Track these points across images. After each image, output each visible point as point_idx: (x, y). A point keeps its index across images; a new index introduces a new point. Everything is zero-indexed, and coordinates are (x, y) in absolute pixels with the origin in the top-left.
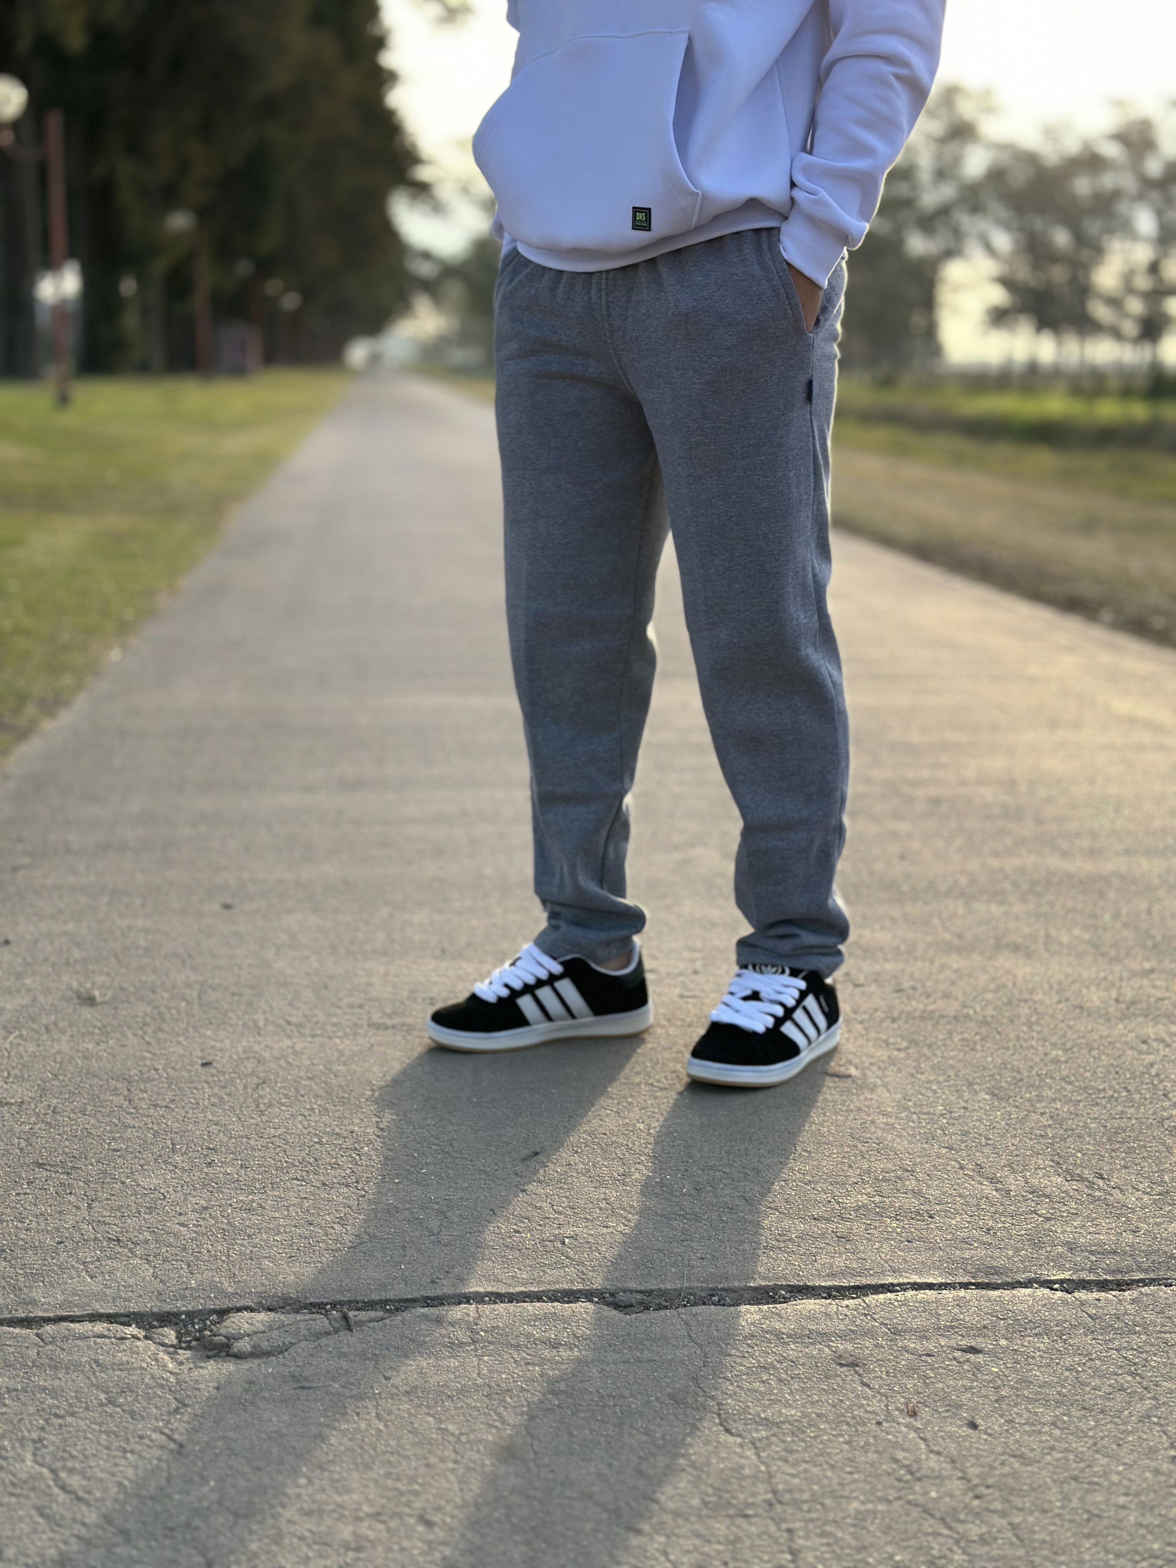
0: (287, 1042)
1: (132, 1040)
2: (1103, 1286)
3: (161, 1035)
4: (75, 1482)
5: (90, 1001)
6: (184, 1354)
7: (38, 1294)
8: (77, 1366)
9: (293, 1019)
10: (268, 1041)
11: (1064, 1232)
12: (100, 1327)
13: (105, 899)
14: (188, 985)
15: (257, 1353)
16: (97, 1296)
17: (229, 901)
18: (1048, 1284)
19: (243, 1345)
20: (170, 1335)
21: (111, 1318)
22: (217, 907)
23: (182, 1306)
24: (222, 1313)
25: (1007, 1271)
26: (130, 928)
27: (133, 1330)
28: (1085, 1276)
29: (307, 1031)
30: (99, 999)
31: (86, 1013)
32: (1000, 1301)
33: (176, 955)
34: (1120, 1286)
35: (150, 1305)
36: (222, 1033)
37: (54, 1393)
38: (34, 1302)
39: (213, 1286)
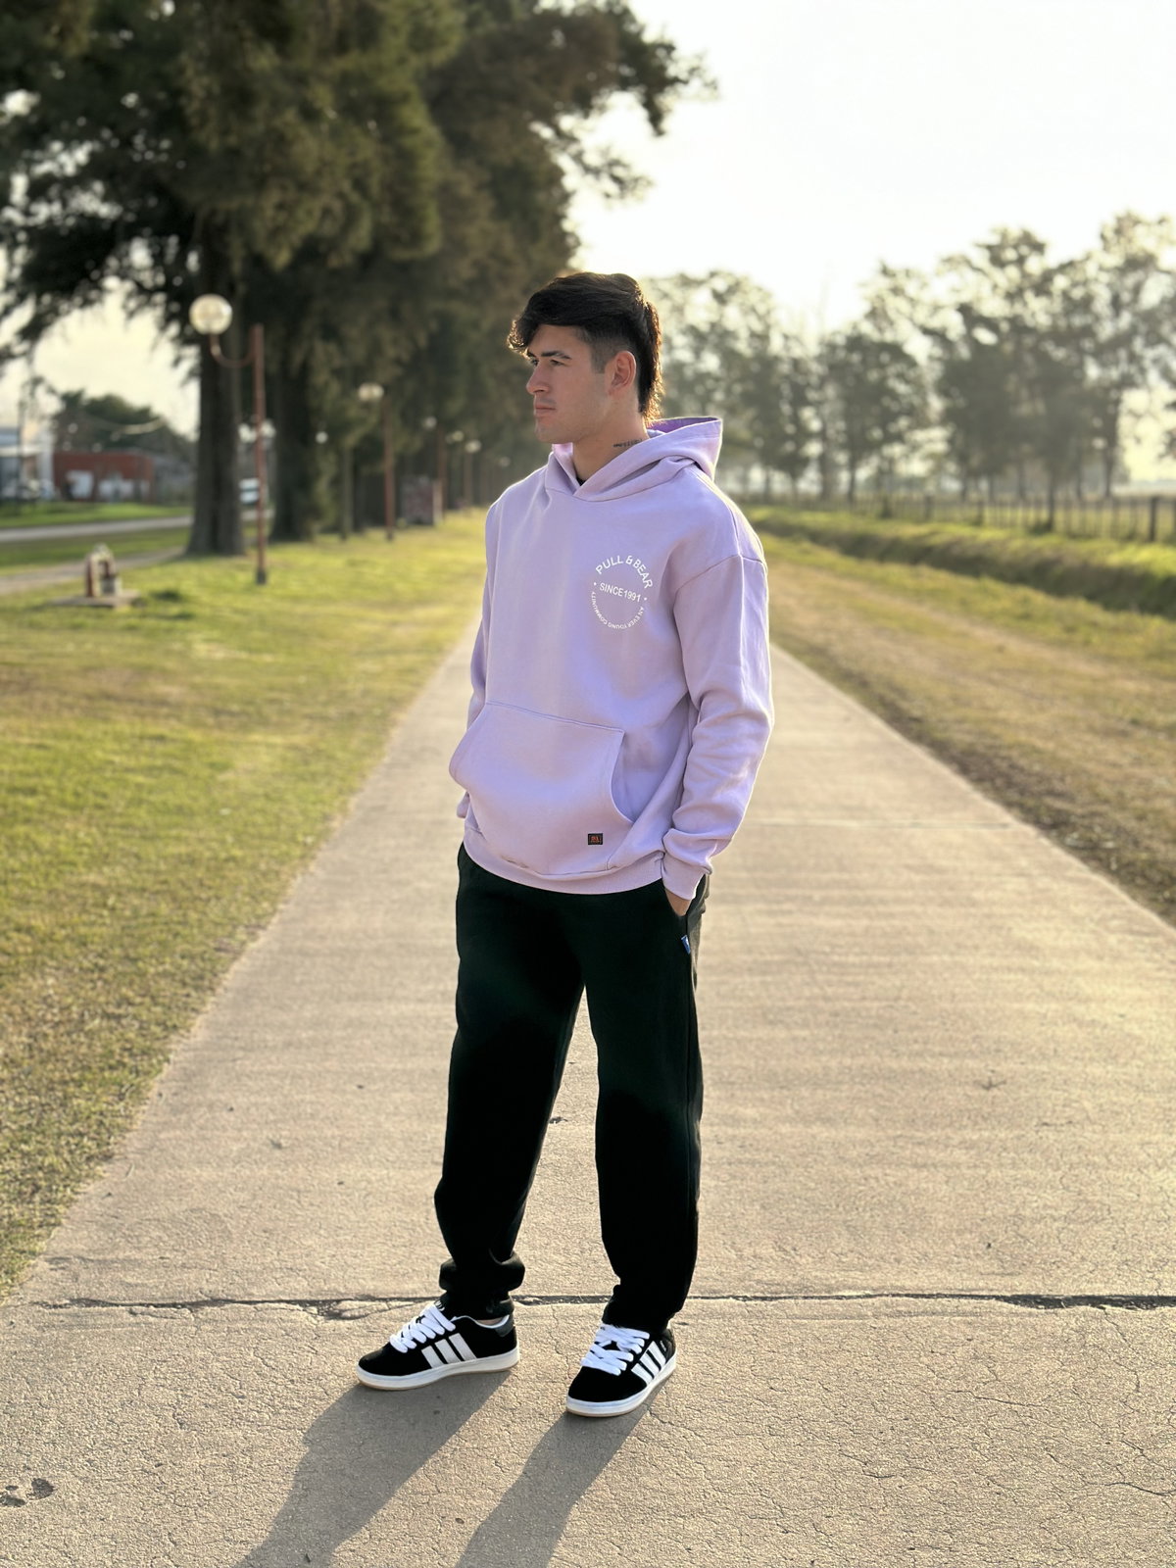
0: (385, 1172)
1: (301, 1169)
2: (764, 1299)
3: (318, 1167)
4: (271, 1363)
5: (278, 1146)
6: (319, 1318)
7: (254, 1291)
8: (273, 1321)
9: (390, 1159)
10: (374, 1171)
11: (758, 1275)
12: (283, 1305)
13: (288, 1082)
14: (333, 1137)
15: (353, 1318)
16: (283, 1293)
17: (361, 1084)
18: (736, 1298)
19: (348, 1314)
20: (314, 1310)
21: (288, 1302)
22: (355, 1088)
23: (320, 1298)
24: (338, 1301)
25: (719, 1291)
26: (302, 1101)
27: (298, 1307)
28: (757, 1295)
29: (397, 1165)
30: (284, 1145)
31: (277, 1153)
32: (708, 1305)
33: (328, 1118)
34: (772, 1299)
35: (306, 1297)
36: (350, 1166)
37: (262, 1330)
38: (252, 1294)
39: (335, 1290)
